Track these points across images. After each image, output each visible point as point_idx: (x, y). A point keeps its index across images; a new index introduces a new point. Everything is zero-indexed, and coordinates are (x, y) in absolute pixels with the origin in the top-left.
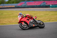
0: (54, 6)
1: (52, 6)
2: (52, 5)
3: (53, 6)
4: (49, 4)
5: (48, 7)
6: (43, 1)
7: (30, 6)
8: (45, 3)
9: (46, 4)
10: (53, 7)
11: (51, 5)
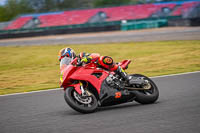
0: (136, 23)
1: (130, 24)
2: (128, 21)
3: (133, 26)
4: (117, 19)
5: (114, 27)
6: (98, 10)
7: (51, 27)
8: (103, 15)
9: (108, 17)
10: (134, 29)
11: (124, 22)
